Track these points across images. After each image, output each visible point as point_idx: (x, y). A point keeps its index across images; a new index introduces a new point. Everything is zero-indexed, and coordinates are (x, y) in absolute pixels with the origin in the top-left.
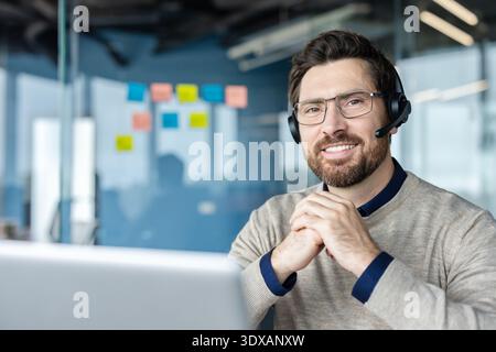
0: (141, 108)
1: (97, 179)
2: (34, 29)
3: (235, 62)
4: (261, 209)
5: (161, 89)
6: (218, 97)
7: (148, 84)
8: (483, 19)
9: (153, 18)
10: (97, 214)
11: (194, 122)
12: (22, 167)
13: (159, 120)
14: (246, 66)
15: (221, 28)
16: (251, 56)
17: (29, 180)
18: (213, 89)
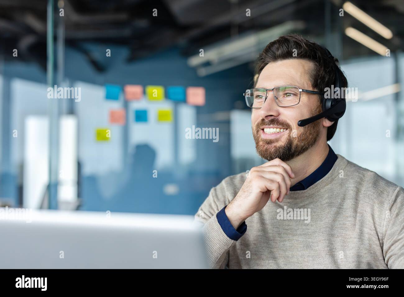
0: (116, 106)
1: (79, 166)
2: (27, 41)
3: (194, 69)
4: (218, 187)
5: (133, 90)
6: (181, 97)
7: (122, 86)
8: (396, 34)
9: (126, 32)
10: (79, 194)
11: (161, 117)
12: (15, 156)
13: (132, 116)
14: (203, 72)
15: (182, 41)
16: (207, 64)
17: (22, 167)
18: (176, 90)
